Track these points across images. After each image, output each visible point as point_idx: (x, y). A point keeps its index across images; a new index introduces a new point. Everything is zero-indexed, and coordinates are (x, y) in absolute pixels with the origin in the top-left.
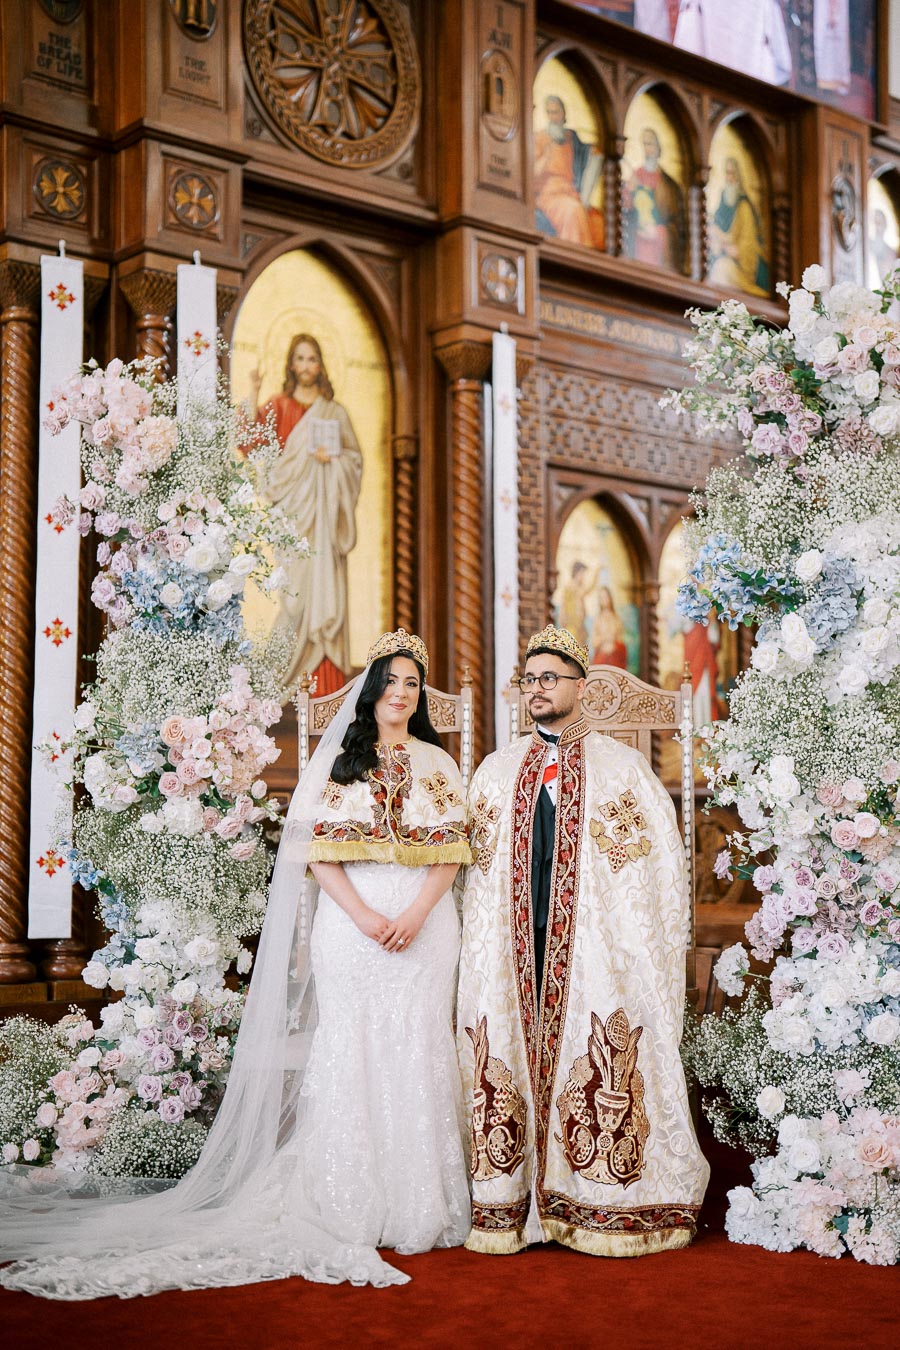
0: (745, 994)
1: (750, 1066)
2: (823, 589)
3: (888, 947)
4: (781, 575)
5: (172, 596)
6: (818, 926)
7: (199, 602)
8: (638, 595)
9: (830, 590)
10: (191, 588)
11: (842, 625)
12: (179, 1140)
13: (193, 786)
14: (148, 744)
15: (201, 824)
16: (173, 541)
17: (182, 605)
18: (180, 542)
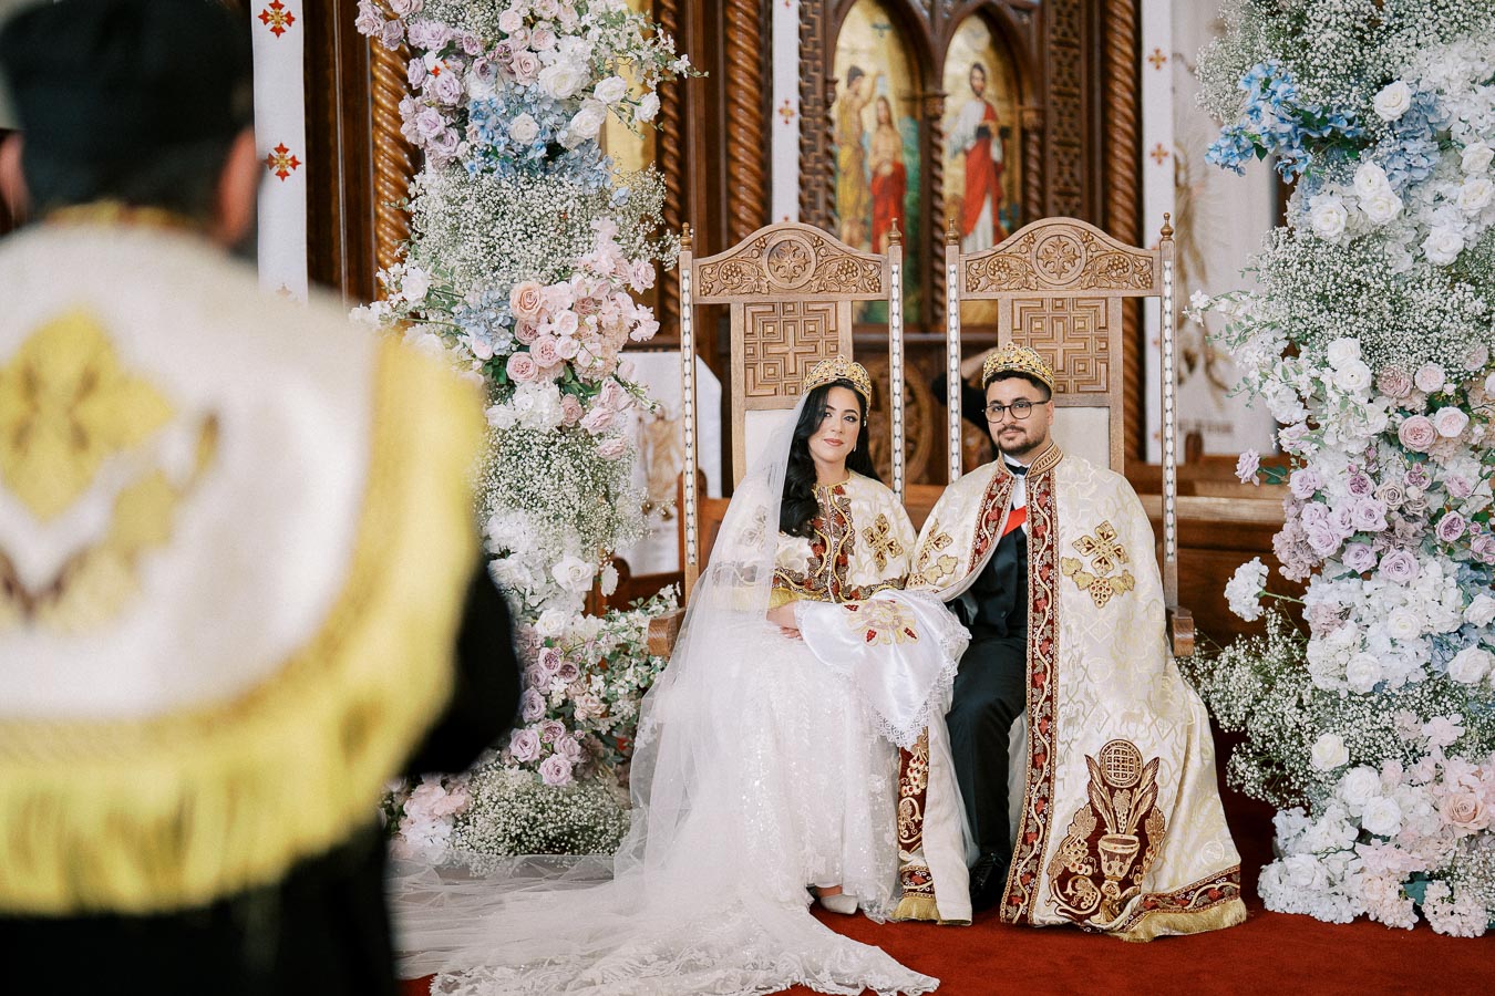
0: (1262, 621)
1: (1289, 709)
2: (1399, 130)
3: (1459, 565)
4: (1350, 114)
5: (525, 129)
6: (1380, 543)
7: (561, 137)
8: (919, 106)
9: (1409, 132)
10: (549, 121)
11: (1419, 175)
12: (562, 804)
13: (550, 368)
14: (497, 318)
15: (560, 418)
16: (520, 59)
17: (538, 142)
18: (529, 61)
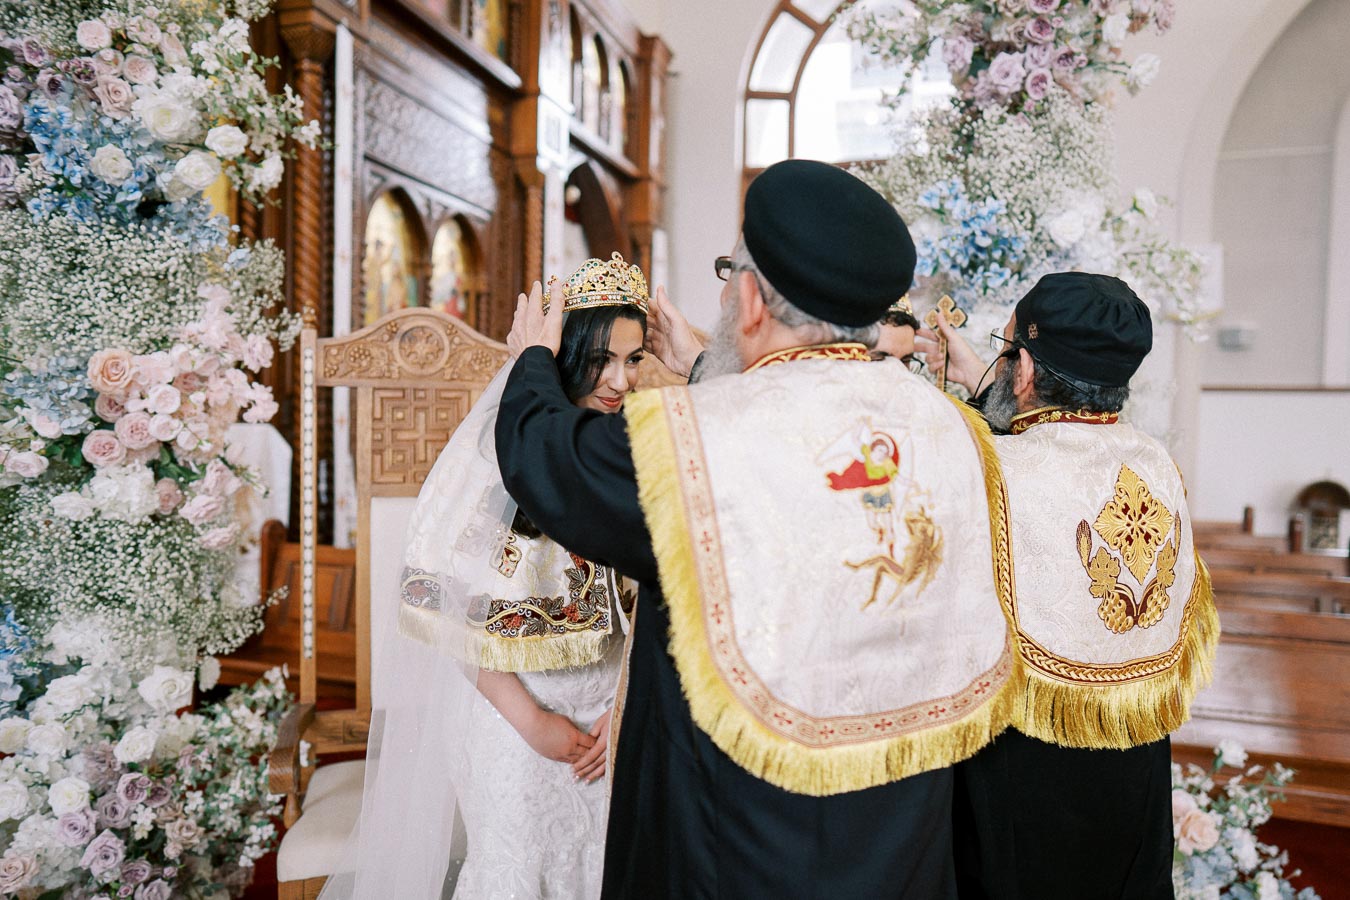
5: (111, 164)
7: (163, 181)
8: (416, 270)
13: (142, 450)
14: (68, 390)
15: (155, 505)
16: (107, 84)
17: (130, 183)
18: (119, 88)
